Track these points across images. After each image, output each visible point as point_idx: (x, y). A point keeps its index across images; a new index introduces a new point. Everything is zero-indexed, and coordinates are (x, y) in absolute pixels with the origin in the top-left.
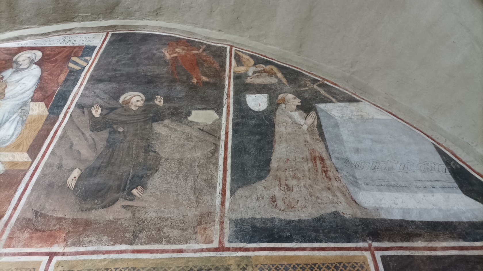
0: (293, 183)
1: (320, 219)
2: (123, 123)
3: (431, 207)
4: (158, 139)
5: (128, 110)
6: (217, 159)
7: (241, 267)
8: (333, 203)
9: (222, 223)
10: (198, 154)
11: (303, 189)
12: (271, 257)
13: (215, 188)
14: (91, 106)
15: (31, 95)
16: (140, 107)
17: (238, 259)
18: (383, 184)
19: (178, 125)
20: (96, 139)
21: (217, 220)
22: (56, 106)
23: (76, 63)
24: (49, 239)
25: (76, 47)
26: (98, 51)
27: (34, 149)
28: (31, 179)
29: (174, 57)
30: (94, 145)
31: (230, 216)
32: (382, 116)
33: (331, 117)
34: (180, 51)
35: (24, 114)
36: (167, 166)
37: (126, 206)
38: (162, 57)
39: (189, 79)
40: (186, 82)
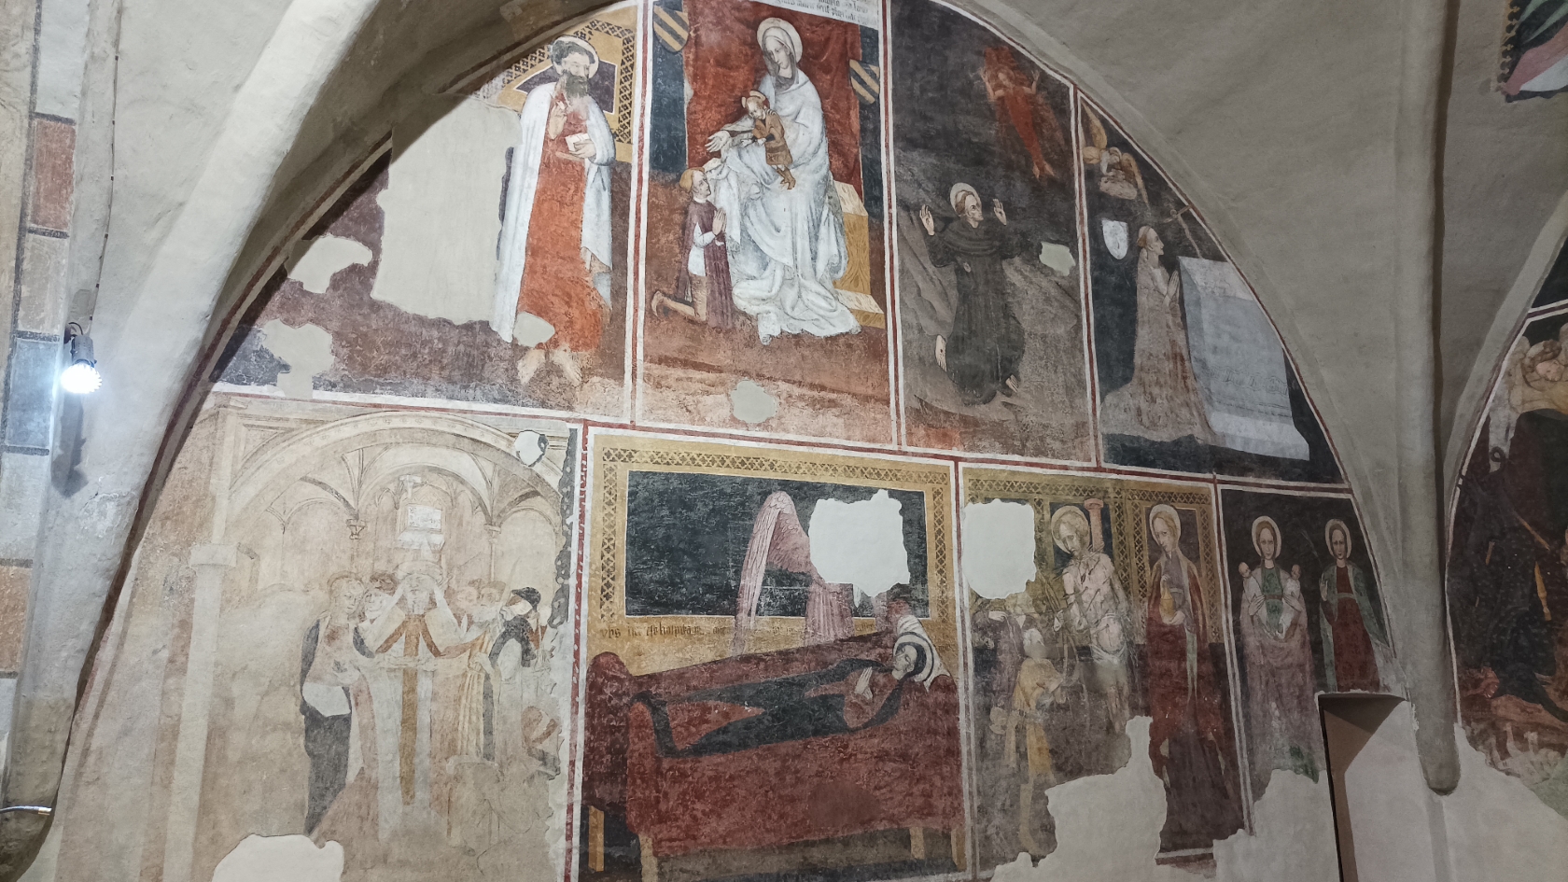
0: (1156, 391)
1: (1177, 443)
2: (966, 253)
3: (1266, 438)
4: (1014, 295)
5: (966, 225)
6: (1082, 342)
7: (1116, 490)
8: (1190, 423)
9: (1096, 437)
10: (1061, 331)
11: (1165, 401)
13: (1085, 389)
14: (917, 208)
15: (828, 163)
16: (980, 222)
17: (1113, 482)
18: (1233, 402)
19: (1031, 271)
20: (945, 284)
21: (1091, 433)
22: (872, 199)
23: (862, 83)
24: (945, 439)
25: (846, 27)
26: (885, 50)
27: (877, 290)
28: (896, 347)
29: (1000, 99)
30: (944, 295)
31: (1103, 429)
32: (1244, 294)
33: (1194, 285)
34: (1006, 83)
35: (836, 209)
36: (1032, 345)
37: (1006, 404)
38: (983, 95)
39: (1029, 165)
40: (1026, 172)
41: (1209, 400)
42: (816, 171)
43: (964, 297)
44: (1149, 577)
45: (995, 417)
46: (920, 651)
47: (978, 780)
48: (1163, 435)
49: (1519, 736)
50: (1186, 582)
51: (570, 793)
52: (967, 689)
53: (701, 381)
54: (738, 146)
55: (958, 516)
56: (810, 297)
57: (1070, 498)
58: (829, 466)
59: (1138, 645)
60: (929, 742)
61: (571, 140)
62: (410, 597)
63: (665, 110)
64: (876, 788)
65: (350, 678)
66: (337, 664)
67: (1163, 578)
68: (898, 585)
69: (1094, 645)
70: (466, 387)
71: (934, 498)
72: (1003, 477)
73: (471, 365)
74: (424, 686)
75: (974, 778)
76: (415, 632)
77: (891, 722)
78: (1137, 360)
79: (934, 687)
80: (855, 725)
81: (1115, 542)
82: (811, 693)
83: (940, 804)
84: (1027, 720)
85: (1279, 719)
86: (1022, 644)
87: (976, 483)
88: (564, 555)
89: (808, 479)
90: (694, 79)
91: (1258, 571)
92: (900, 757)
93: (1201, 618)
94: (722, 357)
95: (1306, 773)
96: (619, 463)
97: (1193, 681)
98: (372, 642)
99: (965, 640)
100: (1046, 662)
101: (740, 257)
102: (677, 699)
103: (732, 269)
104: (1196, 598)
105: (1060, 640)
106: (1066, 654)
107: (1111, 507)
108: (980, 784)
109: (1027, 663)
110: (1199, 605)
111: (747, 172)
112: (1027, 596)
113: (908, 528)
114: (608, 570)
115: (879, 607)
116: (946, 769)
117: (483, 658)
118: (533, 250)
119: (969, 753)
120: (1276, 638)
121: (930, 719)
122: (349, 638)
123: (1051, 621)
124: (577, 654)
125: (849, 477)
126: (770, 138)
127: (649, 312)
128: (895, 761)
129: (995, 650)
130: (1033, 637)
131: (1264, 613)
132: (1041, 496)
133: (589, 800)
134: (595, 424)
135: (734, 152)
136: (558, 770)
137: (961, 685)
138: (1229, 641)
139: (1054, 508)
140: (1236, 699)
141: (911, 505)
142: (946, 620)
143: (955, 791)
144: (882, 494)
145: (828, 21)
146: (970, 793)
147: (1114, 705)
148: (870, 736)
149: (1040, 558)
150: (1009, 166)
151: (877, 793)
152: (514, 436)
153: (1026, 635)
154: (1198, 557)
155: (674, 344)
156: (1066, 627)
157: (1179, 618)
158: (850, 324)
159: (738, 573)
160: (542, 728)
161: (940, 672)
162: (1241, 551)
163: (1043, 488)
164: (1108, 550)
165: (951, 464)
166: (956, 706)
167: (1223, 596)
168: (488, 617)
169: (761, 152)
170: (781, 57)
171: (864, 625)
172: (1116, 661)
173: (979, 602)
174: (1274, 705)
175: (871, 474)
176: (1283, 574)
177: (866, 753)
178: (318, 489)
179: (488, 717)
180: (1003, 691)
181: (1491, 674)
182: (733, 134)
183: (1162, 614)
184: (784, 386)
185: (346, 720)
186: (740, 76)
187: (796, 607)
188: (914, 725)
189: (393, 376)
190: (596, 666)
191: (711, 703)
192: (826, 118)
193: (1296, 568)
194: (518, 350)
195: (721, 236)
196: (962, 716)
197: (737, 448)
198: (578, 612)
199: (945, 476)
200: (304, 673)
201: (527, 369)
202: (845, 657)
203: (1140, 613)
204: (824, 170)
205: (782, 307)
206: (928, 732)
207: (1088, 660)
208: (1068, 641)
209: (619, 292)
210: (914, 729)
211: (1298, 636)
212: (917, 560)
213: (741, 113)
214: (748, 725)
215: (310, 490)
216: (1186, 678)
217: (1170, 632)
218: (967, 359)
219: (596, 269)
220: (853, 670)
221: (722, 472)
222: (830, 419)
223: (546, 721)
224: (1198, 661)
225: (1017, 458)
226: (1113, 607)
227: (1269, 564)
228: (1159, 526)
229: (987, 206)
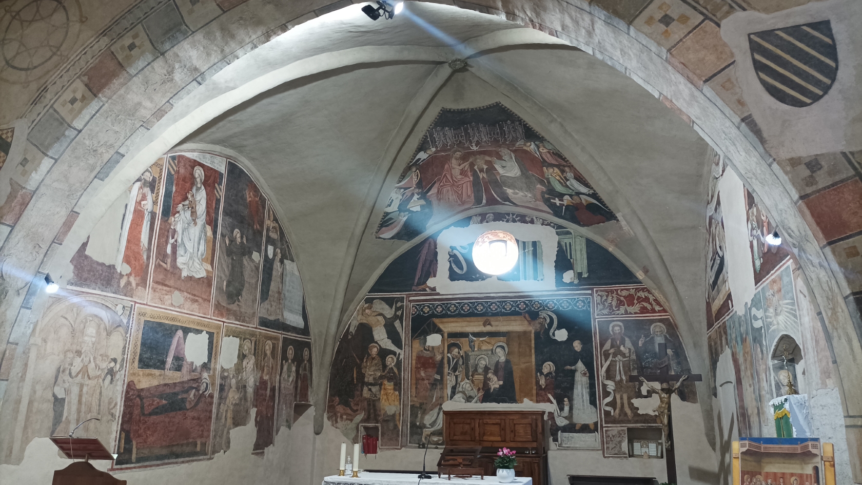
0: (273, 303)
1: (275, 321)
2: (235, 253)
5: (236, 243)
7: (259, 335)
8: (279, 315)
10: (254, 282)
11: (274, 307)
12: (265, 333)
15: (205, 218)
16: (240, 243)
17: (259, 332)
22: (215, 232)
23: (217, 191)
24: (222, 315)
25: (216, 171)
26: (224, 180)
27: (212, 264)
28: (214, 283)
29: (250, 201)
30: (228, 266)
31: (259, 315)
32: (297, 273)
33: (286, 269)
34: (252, 196)
35: (206, 235)
36: (247, 285)
37: (238, 305)
38: (246, 200)
39: (254, 225)
40: (253, 227)
41: (284, 307)
42: (202, 221)
43: (233, 267)
44: (262, 363)
45: (235, 309)
46: (207, 385)
48: (272, 318)
49: (341, 417)
50: (271, 365)
51: (117, 427)
53: (166, 290)
54: (184, 210)
55: (221, 341)
56: (195, 264)
58: (193, 322)
60: (205, 414)
61: (143, 203)
62: (85, 359)
63: (168, 195)
64: (191, 428)
65: (66, 385)
66: (64, 380)
67: (266, 364)
68: (204, 363)
70: (106, 288)
71: (217, 335)
72: (234, 329)
73: (108, 280)
74: (85, 389)
76: (84, 371)
77: (197, 407)
78: (270, 293)
79: (208, 396)
80: (188, 408)
82: (180, 397)
83: (205, 434)
84: (229, 408)
85: (285, 410)
86: (231, 384)
87: (227, 331)
88: (124, 347)
89: (187, 326)
90: (176, 186)
91: (287, 364)
92: (198, 418)
93: (272, 378)
94: (171, 282)
95: (288, 427)
96: (142, 317)
97: (268, 398)
98: (74, 374)
99: (218, 381)
100: (236, 390)
101: (180, 248)
102: (147, 397)
103: (178, 253)
104: (272, 371)
107: (257, 340)
109: (231, 390)
110: (272, 373)
111: (185, 219)
112: (234, 368)
113: (209, 344)
114: (135, 353)
115: (199, 369)
116: (208, 423)
117: (101, 381)
118: (128, 241)
120: (288, 385)
121: (206, 407)
122: (67, 372)
124: (124, 381)
125: (197, 326)
126: (192, 208)
127: (155, 265)
128: (196, 420)
130: (234, 381)
131: (286, 377)
133: (122, 429)
134: (138, 303)
135: (183, 212)
136: (115, 419)
137: (215, 396)
139: (244, 339)
141: (211, 335)
142: (214, 375)
143: (209, 430)
144: (205, 332)
145: (212, 169)
147: (249, 404)
148: (192, 411)
150: (249, 225)
151: (191, 430)
152: (117, 305)
153: (232, 381)
155: (160, 277)
158: (203, 274)
159: (166, 356)
160: (113, 405)
161: (211, 392)
162: (284, 357)
163: (242, 333)
164: (254, 354)
165: (222, 323)
166: (213, 403)
168: (104, 367)
169: (190, 212)
170: (198, 180)
174: (284, 406)
175: (203, 325)
176: (292, 365)
177: (190, 417)
178: (65, 320)
179: (100, 400)
180: (224, 398)
181: (337, 398)
182: (183, 205)
183: (264, 376)
184: (185, 294)
185: (64, 400)
186: (188, 185)
187: (178, 368)
188: (202, 408)
189: (88, 283)
190: (129, 385)
191: (155, 399)
192: (207, 202)
193: (295, 363)
194: (121, 276)
195: (176, 241)
196: (214, 406)
197: (172, 314)
198: (126, 367)
199: (220, 328)
200: (55, 382)
201: (123, 282)
202: (189, 386)
204: (204, 221)
205: (188, 267)
206: (205, 411)
209: (148, 258)
210: (202, 410)
211: (293, 385)
212: (210, 355)
213: (186, 198)
214: (163, 406)
215: (63, 320)
216: (266, 396)
217: (265, 382)
218: (231, 289)
219: (144, 249)
220: (190, 390)
221: (167, 322)
222: (195, 306)
223: (114, 402)
224: (270, 391)
225: (238, 323)
226: (253, 373)
227: (290, 361)
228: (267, 347)
229: (242, 238)
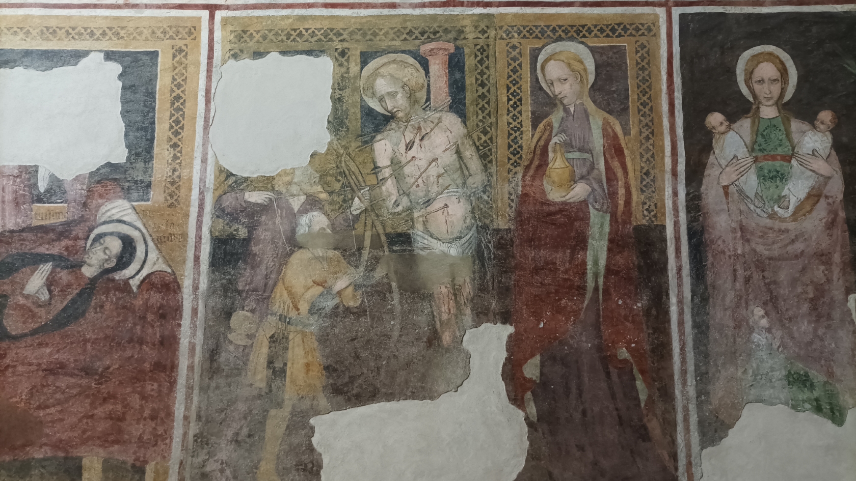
7: (480, 29)
12: (523, 15)
17: (475, 18)
44: (528, 139)
46: (128, 244)
47: (200, 402)
50: (598, 141)
52: (196, 288)
55: (209, 77)
57: (397, 43)
59: (498, 231)
60: (128, 353)
64: (39, 408)
67: (555, 140)
68: (109, 164)
69: (418, 231)
71: (174, 56)
72: (285, 24)
75: (196, 399)
77: (72, 328)
79: (144, 286)
80: (20, 332)
81: (469, 96)
84: (292, 328)
85: (769, 330)
86: (293, 231)
87: (241, 35)
91: (745, 124)
92: (82, 370)
93: (621, 191)
95: (818, 409)
97: (596, 276)
99: (201, 227)
100: (331, 253)
104: (616, 164)
105: (359, 227)
106: (367, 242)
107: (467, 51)
108: (204, 407)
109: (298, 257)
110: (620, 173)
112: (310, 170)
113: (129, 95)
115: (76, 191)
116: (151, 387)
119: (191, 368)
120: (773, 216)
121: (135, 324)
123: (347, 202)
125: (47, 39)
128: (72, 375)
129: (247, 241)
130: (314, 223)
131: (751, 182)
132: (346, 45)
137: (187, 284)
138: (676, 224)
139: (365, 58)
140: (680, 302)
141: (137, 67)
142: (174, 205)
143: (162, 414)
146: (186, 418)
147: (444, 309)
148: (40, 344)
149: (337, 123)
151: (41, 413)
153: (304, 220)
154: (626, 109)
156: (373, 208)
157: (580, 191)
161: (156, 268)
162: (713, 96)
163: (351, 33)
164: (457, 106)
165: (205, 14)
166: (178, 310)
167: (668, 161)
171: (49, 213)
172: (454, 251)
173: (231, 180)
174: (759, 311)
175: (80, 34)
176: (796, 125)
177: (30, 364)
180: (255, 290)
183: (547, 187)
188: (109, 332)
193: (826, 116)
199: (193, 31)
202: (14, 251)
203: (507, 188)
206: (131, 341)
207: (405, 250)
208: (373, 226)
210: (106, 337)
212: (138, 134)
216: (584, 273)
217: (561, 211)
220: (24, 266)
224: (610, 250)
226: (459, 182)
227: (768, 112)
228: (555, 70)
